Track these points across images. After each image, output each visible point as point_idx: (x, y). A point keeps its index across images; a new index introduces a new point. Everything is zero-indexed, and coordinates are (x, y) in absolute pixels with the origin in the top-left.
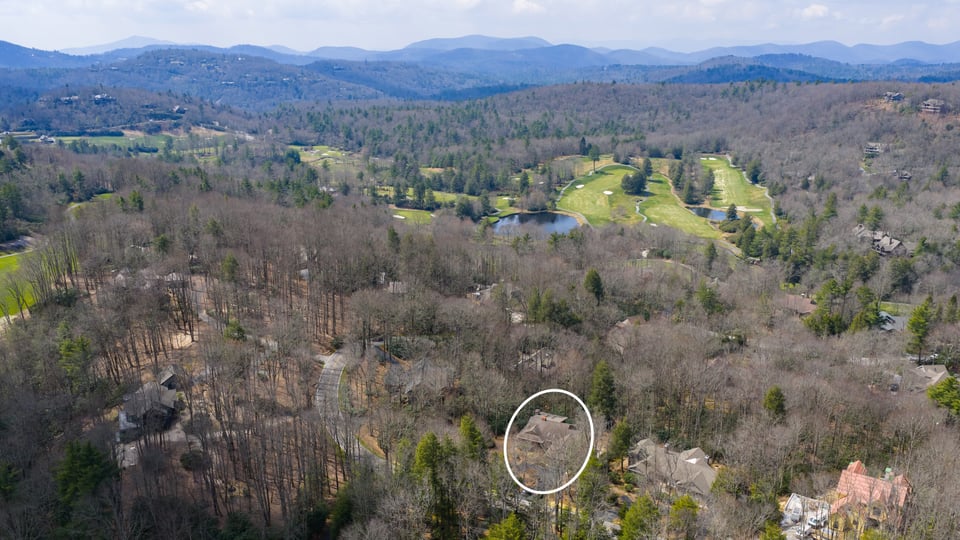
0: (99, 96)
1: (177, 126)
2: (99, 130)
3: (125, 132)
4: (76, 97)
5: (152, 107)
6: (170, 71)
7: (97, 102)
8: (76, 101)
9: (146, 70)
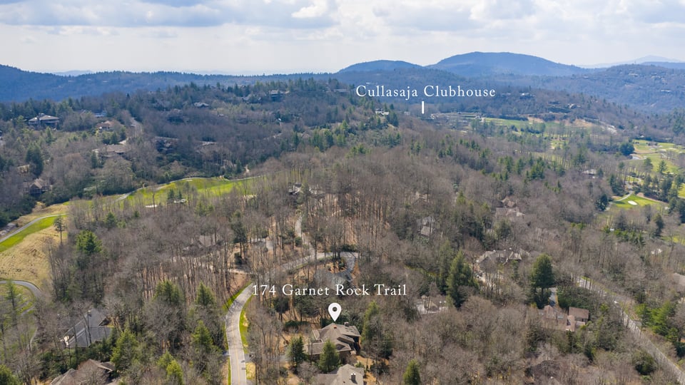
0: (523, 94)
1: (565, 117)
2: (513, 116)
3: (529, 118)
4: (509, 94)
5: (554, 103)
6: (625, 81)
7: (521, 98)
8: (509, 96)
9: (608, 79)
